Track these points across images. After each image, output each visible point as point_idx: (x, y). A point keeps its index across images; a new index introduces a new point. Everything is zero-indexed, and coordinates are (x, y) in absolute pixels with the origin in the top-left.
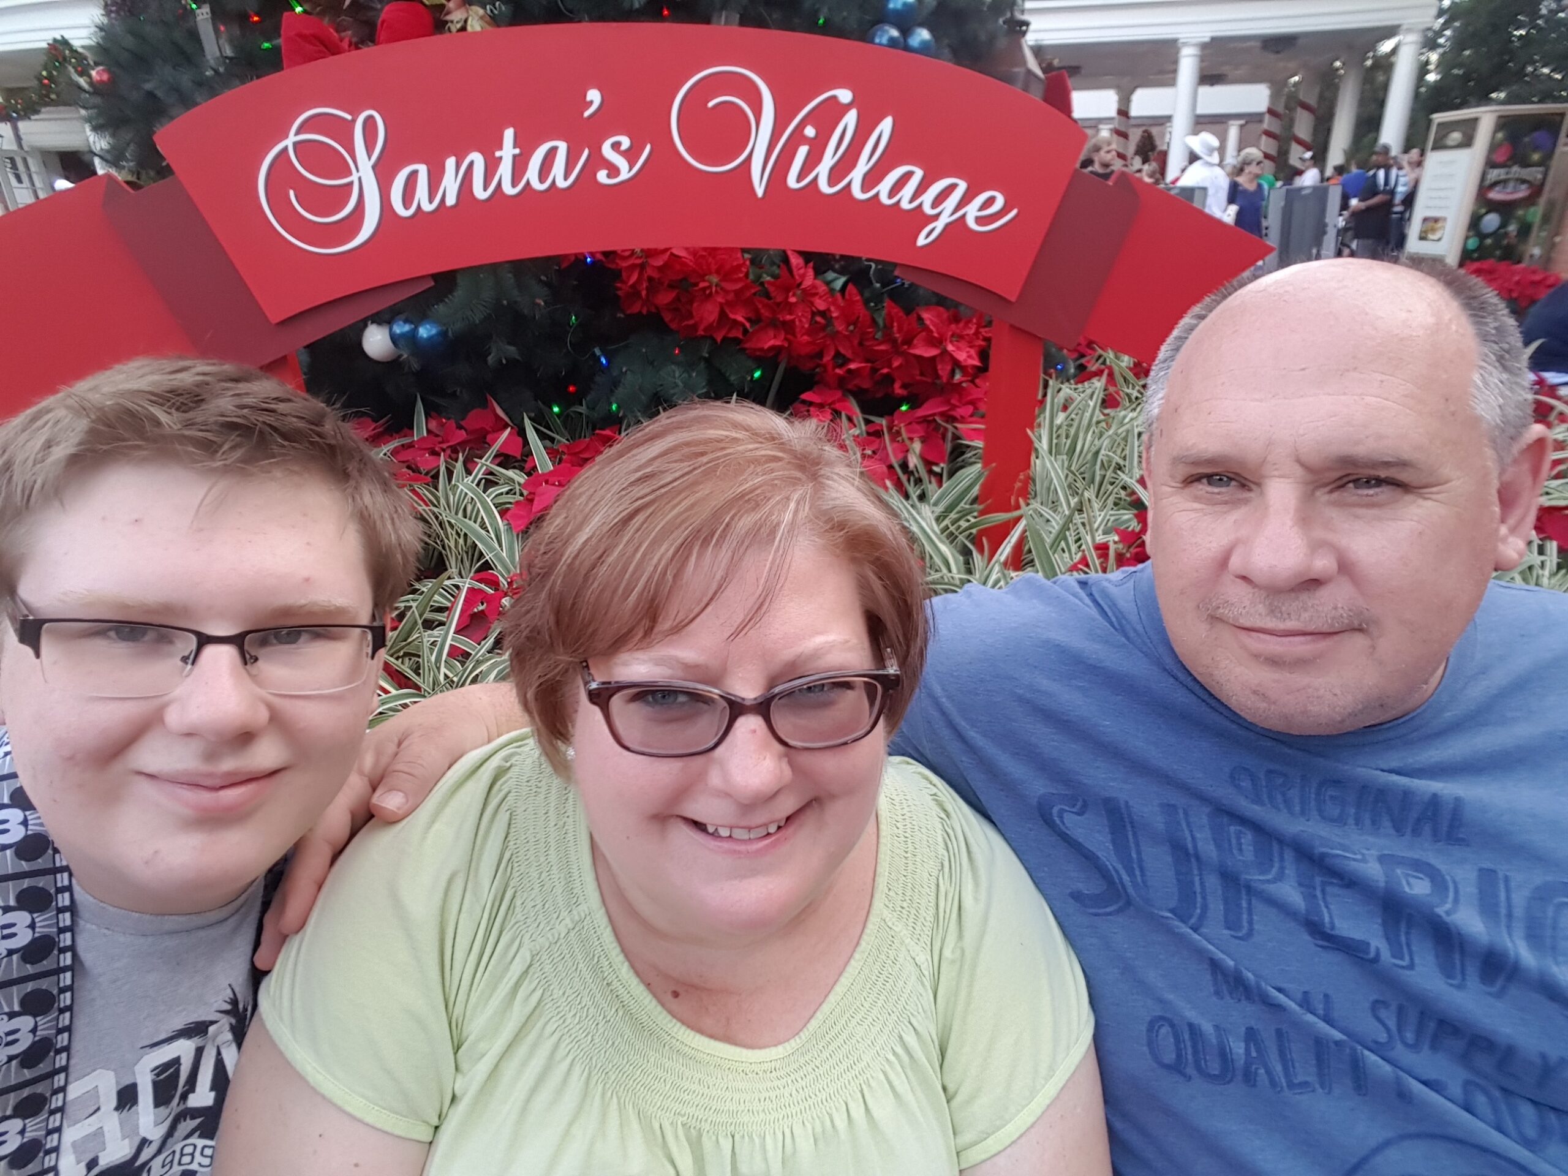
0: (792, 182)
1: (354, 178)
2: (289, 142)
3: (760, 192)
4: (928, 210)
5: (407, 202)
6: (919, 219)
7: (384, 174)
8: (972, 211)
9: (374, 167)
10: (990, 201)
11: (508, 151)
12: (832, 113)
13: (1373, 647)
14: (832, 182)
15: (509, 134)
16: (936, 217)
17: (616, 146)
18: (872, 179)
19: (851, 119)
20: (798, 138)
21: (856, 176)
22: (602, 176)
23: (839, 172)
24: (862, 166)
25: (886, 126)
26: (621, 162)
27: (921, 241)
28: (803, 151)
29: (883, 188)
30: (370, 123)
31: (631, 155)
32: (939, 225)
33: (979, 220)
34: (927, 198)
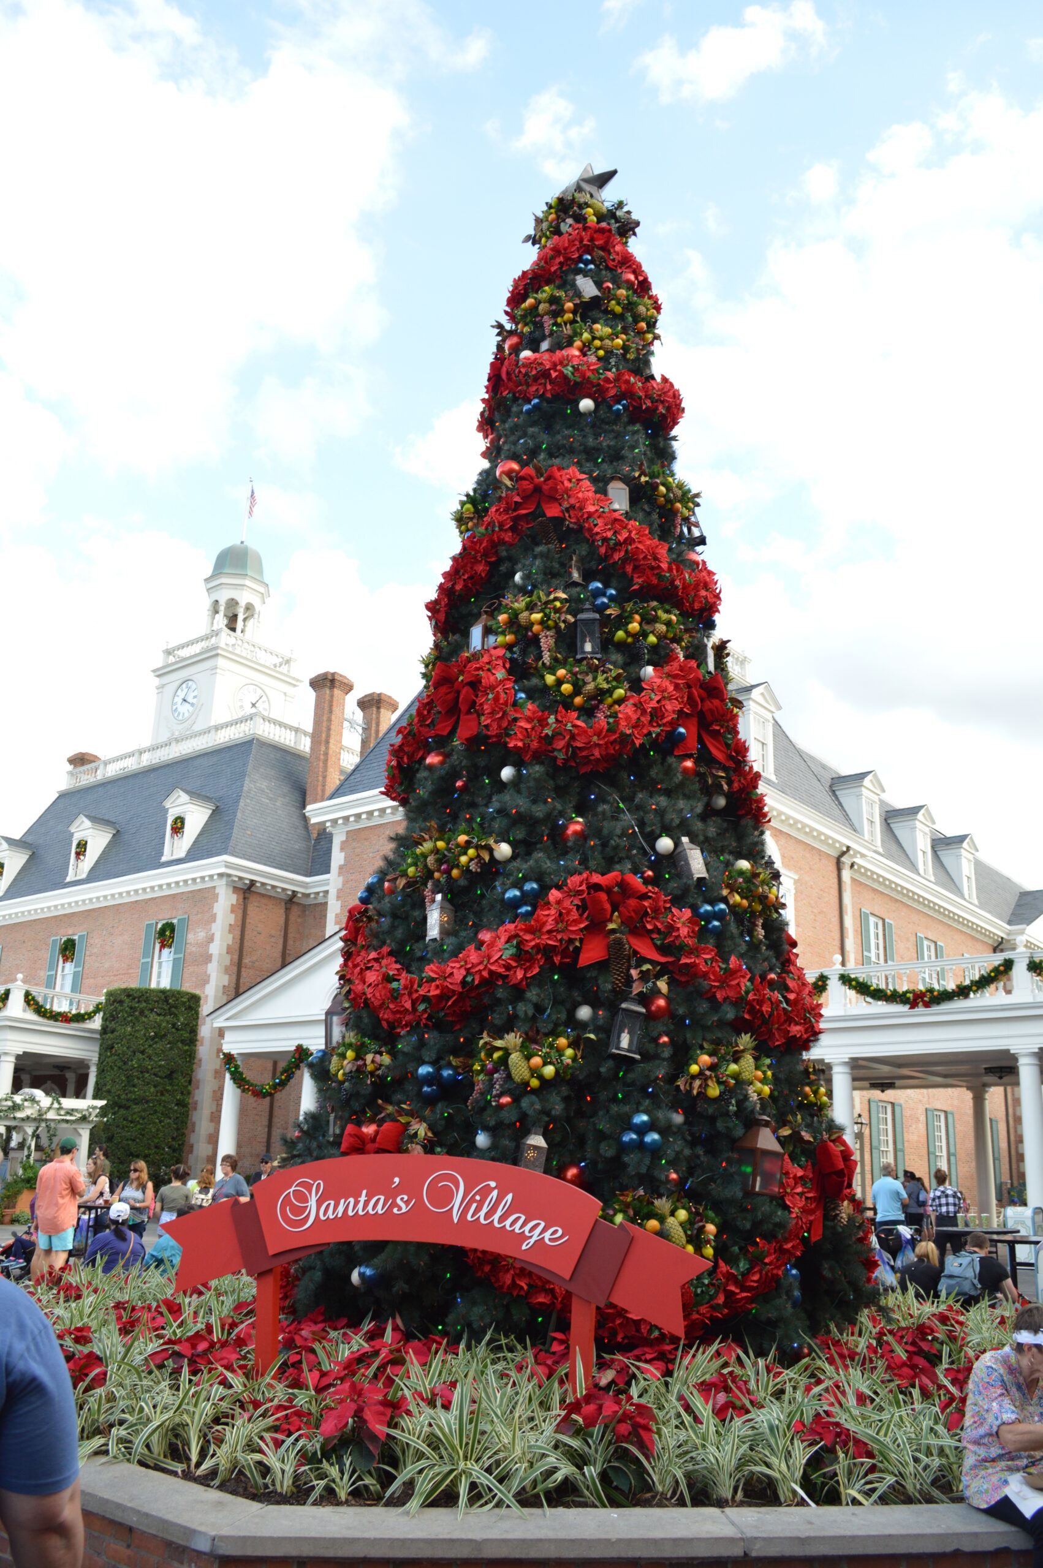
0: (469, 1218)
1: (309, 1204)
2: (291, 1190)
3: (456, 1221)
4: (527, 1233)
5: (325, 1214)
6: (523, 1237)
7: (319, 1203)
8: (547, 1235)
9: (317, 1201)
10: (555, 1232)
11: (363, 1198)
12: (489, 1190)
14: (485, 1219)
15: (364, 1192)
16: (531, 1237)
17: (402, 1199)
18: (502, 1219)
19: (495, 1193)
20: (472, 1200)
21: (496, 1217)
22: (395, 1210)
23: (488, 1215)
24: (499, 1213)
25: (510, 1197)
26: (403, 1205)
27: (524, 1247)
28: (474, 1205)
29: (508, 1223)
30: (319, 1185)
31: (407, 1203)
32: (532, 1241)
33: (550, 1240)
34: (527, 1228)
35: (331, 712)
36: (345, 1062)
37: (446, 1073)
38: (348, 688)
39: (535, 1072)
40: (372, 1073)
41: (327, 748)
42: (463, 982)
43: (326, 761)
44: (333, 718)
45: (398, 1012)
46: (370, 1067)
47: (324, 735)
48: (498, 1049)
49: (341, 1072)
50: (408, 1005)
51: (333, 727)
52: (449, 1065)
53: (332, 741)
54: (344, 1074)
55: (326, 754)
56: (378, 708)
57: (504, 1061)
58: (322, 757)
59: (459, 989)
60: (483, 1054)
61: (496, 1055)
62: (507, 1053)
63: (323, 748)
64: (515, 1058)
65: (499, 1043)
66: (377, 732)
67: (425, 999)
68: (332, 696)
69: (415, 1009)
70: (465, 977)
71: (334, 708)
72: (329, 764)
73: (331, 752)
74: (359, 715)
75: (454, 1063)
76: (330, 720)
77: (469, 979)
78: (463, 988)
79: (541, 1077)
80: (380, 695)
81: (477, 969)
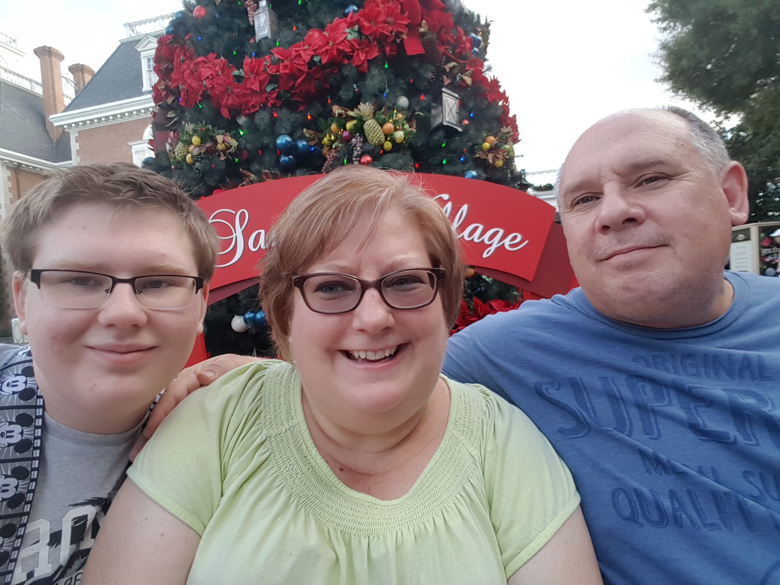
1: (234, 236)
4: (487, 242)
5: (255, 245)
6: (483, 246)
7: (246, 235)
8: (507, 242)
9: (242, 232)
10: (515, 238)
13: (675, 253)
16: (491, 245)
18: (460, 229)
19: (449, 206)
24: (456, 223)
25: (465, 208)
27: (485, 255)
29: (466, 234)
30: (243, 214)
32: (493, 248)
33: (512, 246)
34: (486, 237)
35: (52, 70)
36: (191, 148)
37: (301, 144)
38: (61, 57)
39: (388, 136)
40: (224, 152)
41: (54, 92)
42: (311, 63)
43: (54, 100)
44: (54, 74)
45: (245, 95)
46: (220, 147)
47: (50, 84)
48: (353, 118)
49: (189, 156)
50: (256, 87)
51: (55, 80)
52: (303, 137)
53: (56, 88)
54: (193, 157)
55: (54, 95)
56: (83, 73)
57: (359, 129)
58: (51, 97)
59: (305, 69)
60: (334, 126)
61: (349, 125)
62: (361, 121)
63: (51, 92)
64: (370, 124)
65: (351, 113)
66: (84, 82)
67: (273, 79)
68: (51, 61)
69: (263, 91)
70: (312, 57)
71: (54, 69)
72: (57, 101)
73: (57, 94)
74: (71, 76)
75: (307, 135)
76: (52, 75)
77: (316, 59)
78: (310, 68)
79: (393, 141)
80: (82, 65)
81: (324, 49)
